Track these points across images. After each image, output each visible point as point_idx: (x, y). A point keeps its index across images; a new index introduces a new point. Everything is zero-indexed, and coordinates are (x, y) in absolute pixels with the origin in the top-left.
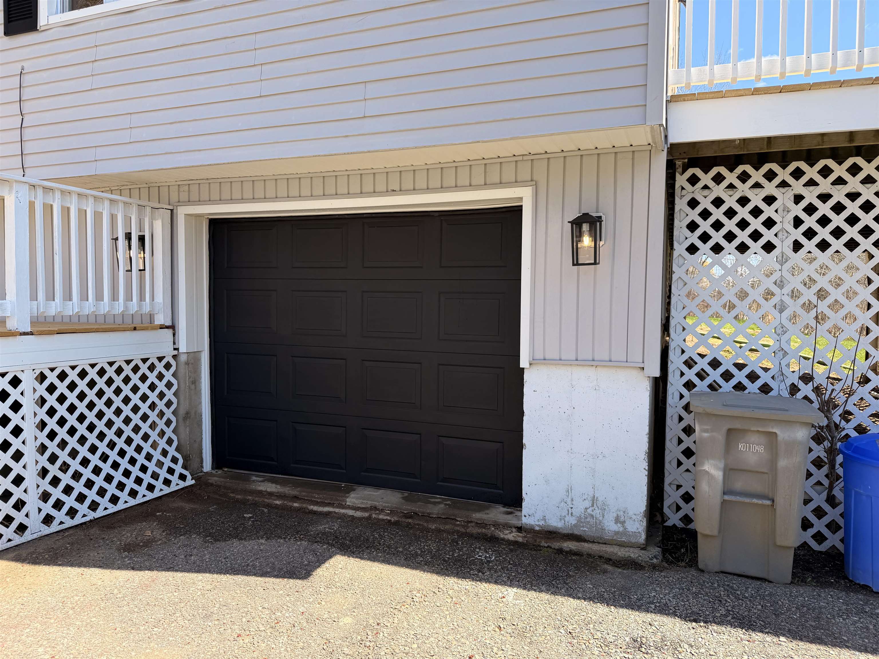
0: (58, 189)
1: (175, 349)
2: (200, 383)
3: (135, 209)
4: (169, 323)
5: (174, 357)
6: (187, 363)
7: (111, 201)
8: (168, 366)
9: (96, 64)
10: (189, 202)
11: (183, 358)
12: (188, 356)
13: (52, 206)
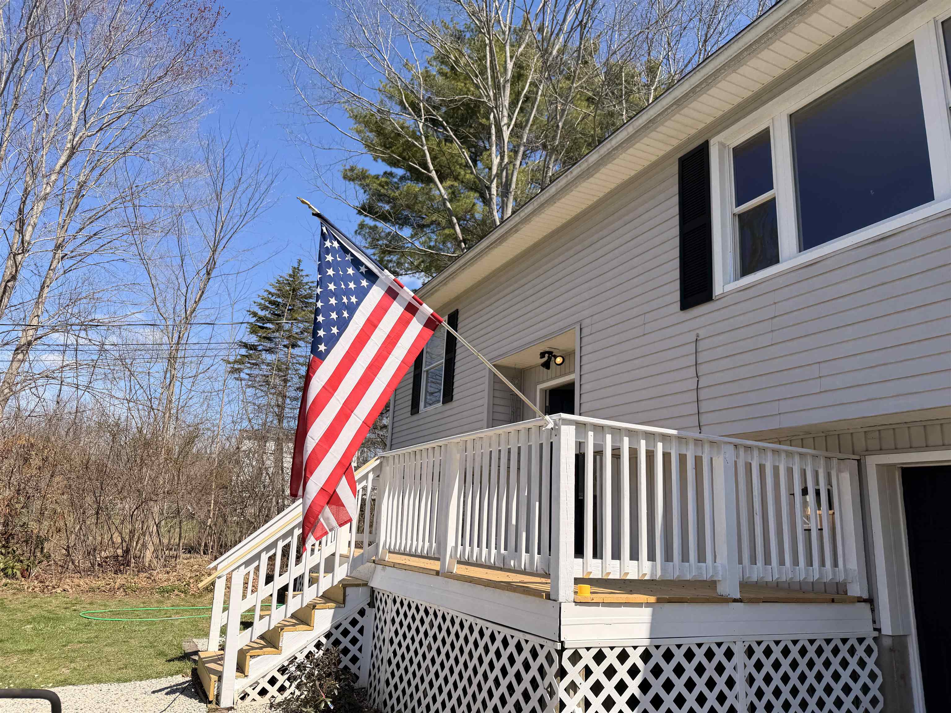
0: (756, 447)
1: (875, 629)
2: (910, 679)
3: (822, 462)
4: (865, 596)
5: (875, 639)
6: (892, 650)
7: (801, 454)
8: (869, 651)
9: (775, 320)
10: (881, 450)
11: (887, 643)
12: (893, 640)
13: (750, 464)
